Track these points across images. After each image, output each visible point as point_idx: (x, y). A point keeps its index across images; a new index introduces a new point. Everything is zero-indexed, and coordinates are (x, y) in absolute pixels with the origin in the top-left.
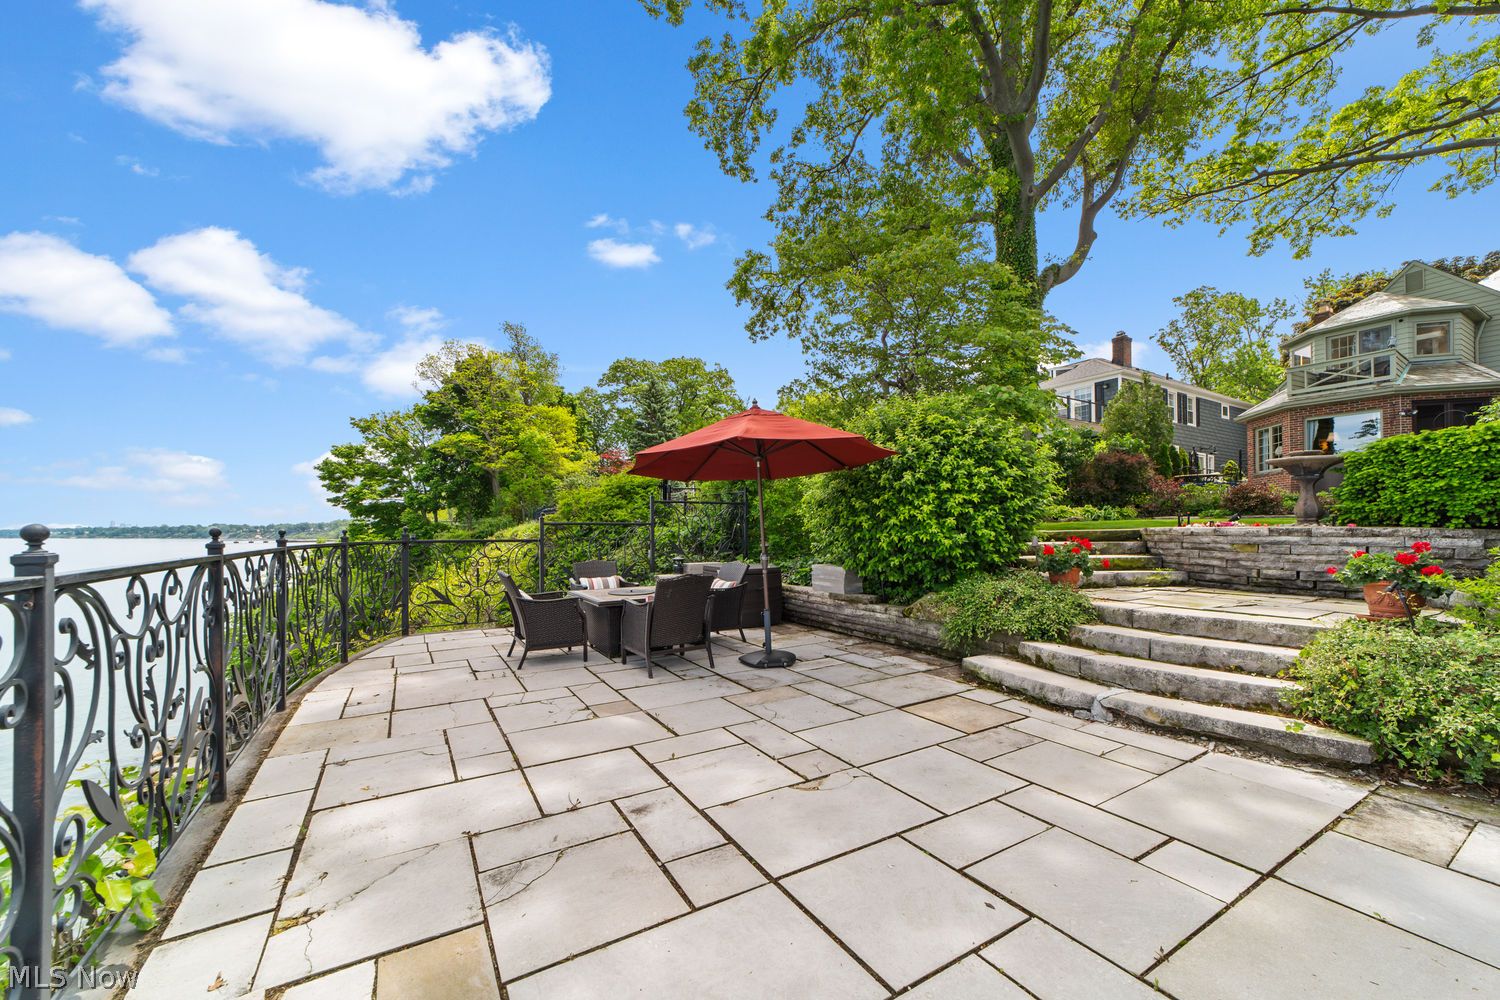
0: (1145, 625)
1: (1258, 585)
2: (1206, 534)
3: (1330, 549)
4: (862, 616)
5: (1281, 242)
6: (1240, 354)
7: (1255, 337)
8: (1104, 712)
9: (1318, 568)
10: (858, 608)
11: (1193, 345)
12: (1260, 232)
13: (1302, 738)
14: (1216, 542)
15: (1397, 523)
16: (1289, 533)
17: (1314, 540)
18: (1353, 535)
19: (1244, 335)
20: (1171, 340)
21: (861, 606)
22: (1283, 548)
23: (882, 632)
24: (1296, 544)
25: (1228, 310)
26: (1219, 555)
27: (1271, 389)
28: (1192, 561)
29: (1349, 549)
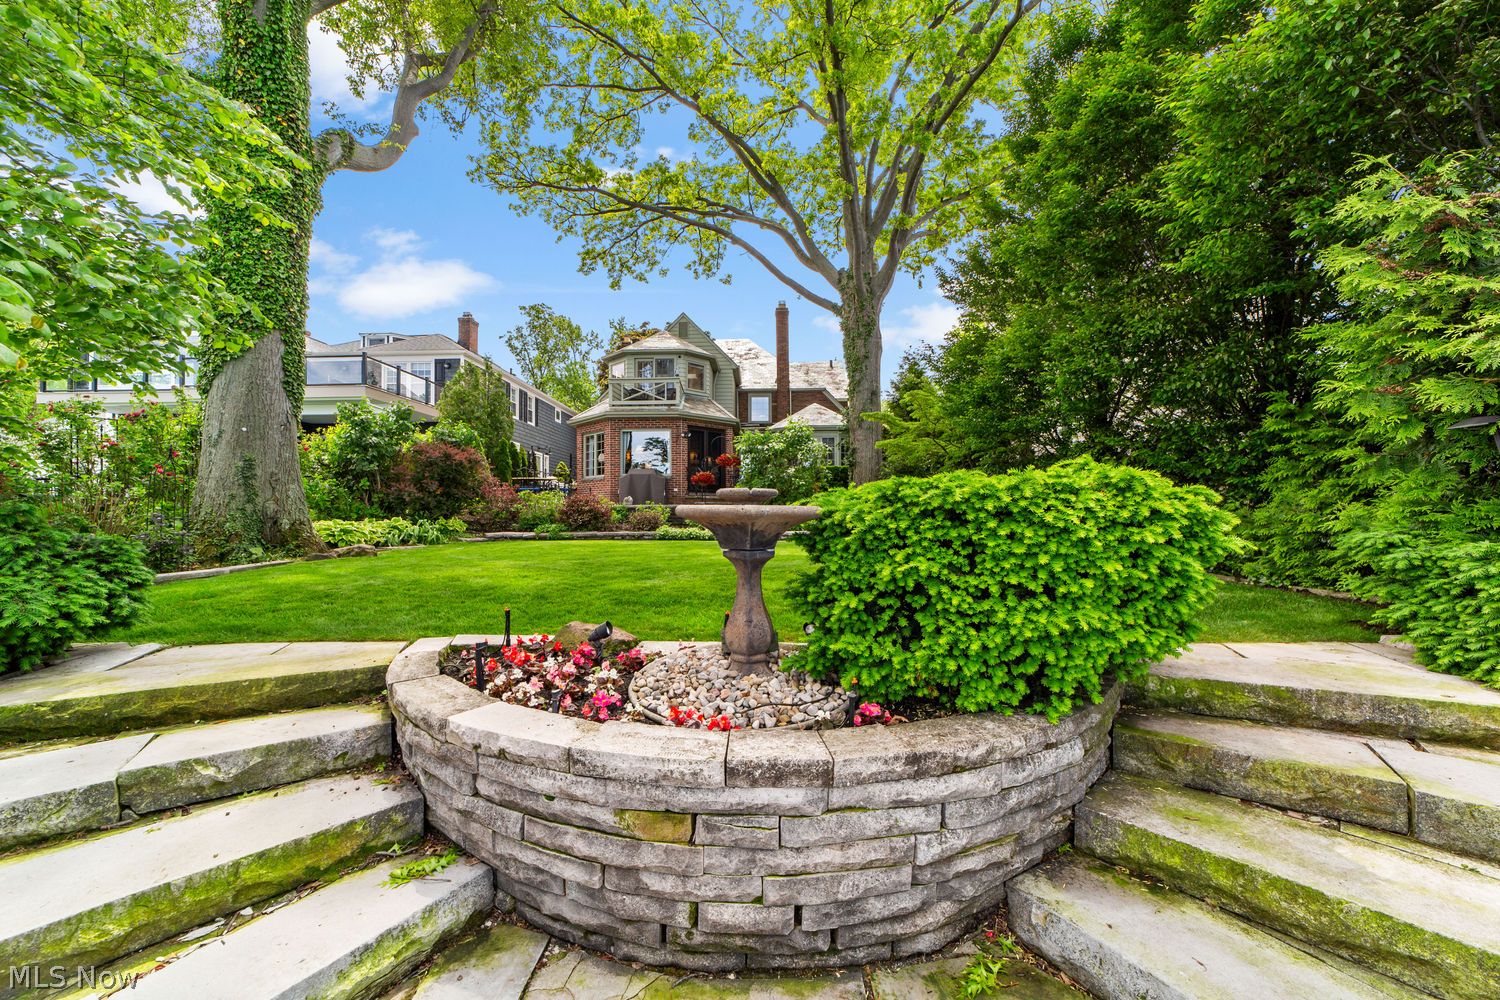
1: (687, 955)
5: (601, 270)
6: (567, 369)
7: (578, 358)
11: (534, 354)
12: (587, 253)
14: (573, 799)
17: (837, 797)
19: (571, 354)
20: (518, 344)
25: (560, 330)
26: (585, 843)
27: (589, 405)
29: (909, 818)
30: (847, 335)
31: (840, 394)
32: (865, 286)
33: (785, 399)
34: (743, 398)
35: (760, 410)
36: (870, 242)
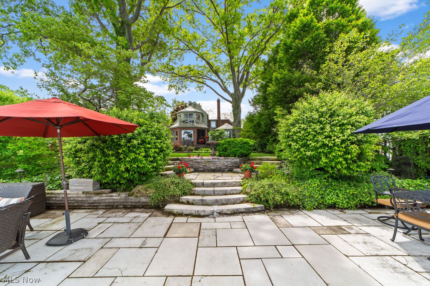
0: (207, 186)
1: (210, 171)
2: (199, 159)
3: (222, 162)
4: (105, 199)
5: (174, 90)
8: (217, 214)
9: (220, 166)
10: (102, 196)
12: (170, 86)
13: (256, 208)
14: (201, 161)
15: (229, 156)
16: (215, 159)
17: (219, 160)
18: (225, 159)
21: (104, 195)
22: (215, 162)
23: (116, 204)
24: (217, 161)
26: (202, 164)
28: (196, 166)
29: (224, 162)
30: (233, 108)
31: (232, 120)
32: (237, 97)
33: (219, 122)
34: (209, 122)
35: (213, 125)
36: (239, 87)
